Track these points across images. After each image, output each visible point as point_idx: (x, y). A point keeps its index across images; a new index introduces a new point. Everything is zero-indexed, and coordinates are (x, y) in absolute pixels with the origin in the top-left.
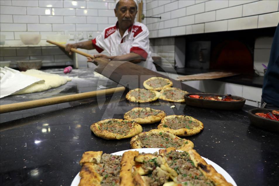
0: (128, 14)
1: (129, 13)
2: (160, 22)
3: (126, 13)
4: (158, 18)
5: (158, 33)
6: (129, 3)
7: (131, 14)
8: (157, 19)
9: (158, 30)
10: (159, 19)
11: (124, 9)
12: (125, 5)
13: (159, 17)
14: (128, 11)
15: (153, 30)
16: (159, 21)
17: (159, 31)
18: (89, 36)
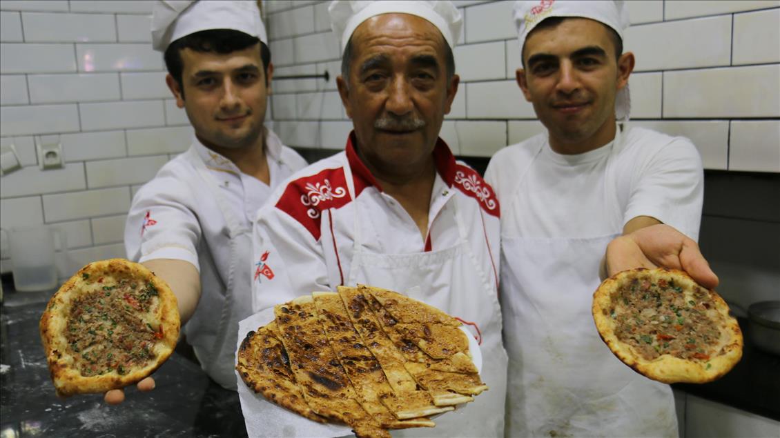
0: (399, 93)
1: (406, 92)
2: (325, 91)
3: (392, 91)
4: (317, 76)
5: (319, 134)
6: (402, 33)
7: (417, 96)
8: (313, 80)
9: (320, 120)
10: (322, 80)
11: (380, 71)
12: (382, 49)
13: (322, 72)
14: (399, 80)
15: (299, 120)
16: (322, 88)
17: (324, 124)
18: (42, 152)
